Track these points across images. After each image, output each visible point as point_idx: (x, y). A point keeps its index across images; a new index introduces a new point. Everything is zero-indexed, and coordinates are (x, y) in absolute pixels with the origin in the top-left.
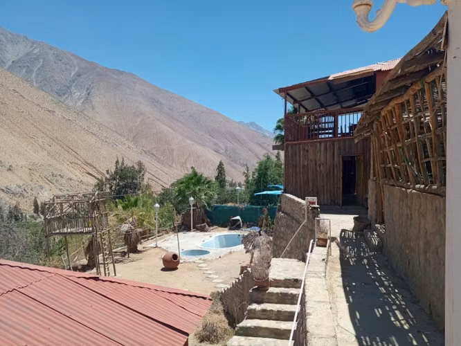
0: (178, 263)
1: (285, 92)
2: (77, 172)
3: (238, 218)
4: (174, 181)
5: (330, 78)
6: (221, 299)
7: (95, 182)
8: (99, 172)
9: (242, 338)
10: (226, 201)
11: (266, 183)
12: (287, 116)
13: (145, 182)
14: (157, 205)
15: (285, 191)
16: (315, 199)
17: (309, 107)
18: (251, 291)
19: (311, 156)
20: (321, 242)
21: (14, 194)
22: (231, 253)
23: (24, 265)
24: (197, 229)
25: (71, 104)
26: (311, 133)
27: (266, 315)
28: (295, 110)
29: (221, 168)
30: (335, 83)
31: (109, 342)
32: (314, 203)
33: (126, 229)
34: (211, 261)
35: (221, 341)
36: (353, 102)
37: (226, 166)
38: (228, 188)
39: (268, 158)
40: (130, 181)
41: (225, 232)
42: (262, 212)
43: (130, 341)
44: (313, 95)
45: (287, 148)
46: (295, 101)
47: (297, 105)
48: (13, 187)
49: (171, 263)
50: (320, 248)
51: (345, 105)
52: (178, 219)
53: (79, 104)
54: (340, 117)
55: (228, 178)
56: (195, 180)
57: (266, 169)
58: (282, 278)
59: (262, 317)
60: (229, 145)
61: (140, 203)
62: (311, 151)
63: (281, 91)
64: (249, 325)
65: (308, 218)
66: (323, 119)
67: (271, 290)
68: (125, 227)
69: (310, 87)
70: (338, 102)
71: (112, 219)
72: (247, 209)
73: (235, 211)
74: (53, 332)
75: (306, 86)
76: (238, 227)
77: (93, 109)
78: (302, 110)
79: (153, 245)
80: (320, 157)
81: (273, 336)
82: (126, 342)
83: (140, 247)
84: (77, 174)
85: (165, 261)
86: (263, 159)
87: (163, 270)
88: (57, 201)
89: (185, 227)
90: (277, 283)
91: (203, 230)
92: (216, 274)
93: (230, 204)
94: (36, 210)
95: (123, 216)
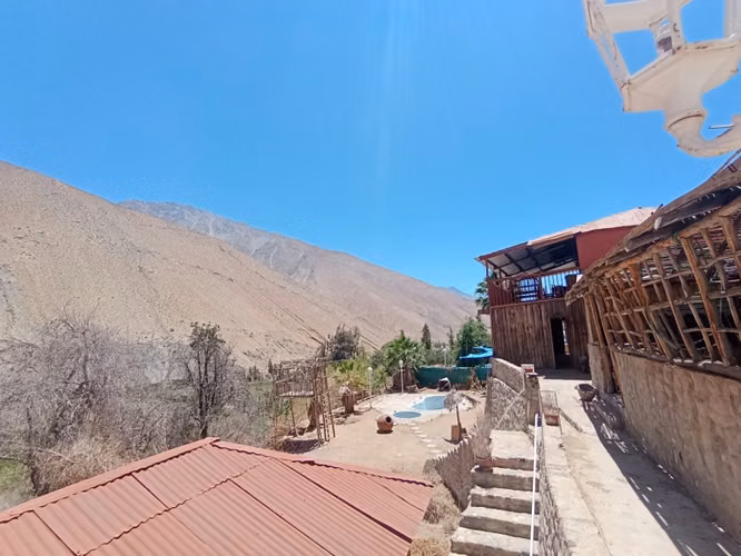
0: (392, 425)
1: (485, 259)
2: (303, 337)
3: (446, 379)
4: (384, 343)
5: (530, 244)
6: (436, 468)
7: (317, 345)
8: (321, 337)
9: (469, 531)
10: (432, 362)
11: (471, 344)
12: (488, 279)
13: (359, 345)
14: (370, 369)
15: (495, 355)
16: (532, 366)
17: (508, 272)
18: (473, 471)
19: (518, 320)
20: (551, 420)
21: (254, 357)
22: (442, 415)
23: (242, 447)
24: (406, 390)
25: (297, 280)
26: (514, 296)
27: (493, 503)
28: (495, 274)
29: (426, 330)
30: (535, 248)
31: (317, 550)
32: (531, 371)
33: (343, 391)
34: (423, 424)
35: (441, 521)
36: (552, 265)
37: (430, 328)
38: (433, 349)
39: (471, 321)
40: (347, 344)
41: (434, 393)
42: (470, 374)
43: (342, 549)
44: (512, 261)
45: (493, 313)
46: (495, 267)
47: (497, 271)
48: (253, 351)
49: (385, 426)
50: (550, 427)
51: (544, 267)
52: (390, 381)
53: (305, 280)
54: (543, 279)
55: (433, 340)
56: (404, 343)
57: (471, 330)
58: (506, 457)
59: (489, 504)
60: (432, 309)
61: (355, 367)
62: (517, 314)
63: (481, 258)
64: (475, 515)
65: (526, 386)
66: (523, 283)
67: (496, 471)
68: (343, 390)
69: (510, 253)
70: (537, 265)
71: (331, 382)
72: (454, 370)
73: (442, 373)
74: (261, 539)
75: (506, 253)
76: (447, 389)
77: (316, 283)
78: (503, 275)
79: (368, 406)
80: (528, 320)
81: (505, 531)
82: (337, 550)
83: (356, 408)
84: (303, 339)
85: (379, 424)
86: (466, 322)
87: (378, 432)
88: (284, 366)
89: (396, 389)
90: (502, 463)
91: (412, 391)
92: (428, 438)
93: (437, 366)
94: (270, 371)
95: (341, 379)
